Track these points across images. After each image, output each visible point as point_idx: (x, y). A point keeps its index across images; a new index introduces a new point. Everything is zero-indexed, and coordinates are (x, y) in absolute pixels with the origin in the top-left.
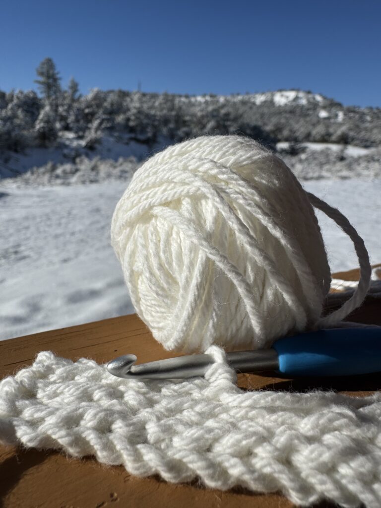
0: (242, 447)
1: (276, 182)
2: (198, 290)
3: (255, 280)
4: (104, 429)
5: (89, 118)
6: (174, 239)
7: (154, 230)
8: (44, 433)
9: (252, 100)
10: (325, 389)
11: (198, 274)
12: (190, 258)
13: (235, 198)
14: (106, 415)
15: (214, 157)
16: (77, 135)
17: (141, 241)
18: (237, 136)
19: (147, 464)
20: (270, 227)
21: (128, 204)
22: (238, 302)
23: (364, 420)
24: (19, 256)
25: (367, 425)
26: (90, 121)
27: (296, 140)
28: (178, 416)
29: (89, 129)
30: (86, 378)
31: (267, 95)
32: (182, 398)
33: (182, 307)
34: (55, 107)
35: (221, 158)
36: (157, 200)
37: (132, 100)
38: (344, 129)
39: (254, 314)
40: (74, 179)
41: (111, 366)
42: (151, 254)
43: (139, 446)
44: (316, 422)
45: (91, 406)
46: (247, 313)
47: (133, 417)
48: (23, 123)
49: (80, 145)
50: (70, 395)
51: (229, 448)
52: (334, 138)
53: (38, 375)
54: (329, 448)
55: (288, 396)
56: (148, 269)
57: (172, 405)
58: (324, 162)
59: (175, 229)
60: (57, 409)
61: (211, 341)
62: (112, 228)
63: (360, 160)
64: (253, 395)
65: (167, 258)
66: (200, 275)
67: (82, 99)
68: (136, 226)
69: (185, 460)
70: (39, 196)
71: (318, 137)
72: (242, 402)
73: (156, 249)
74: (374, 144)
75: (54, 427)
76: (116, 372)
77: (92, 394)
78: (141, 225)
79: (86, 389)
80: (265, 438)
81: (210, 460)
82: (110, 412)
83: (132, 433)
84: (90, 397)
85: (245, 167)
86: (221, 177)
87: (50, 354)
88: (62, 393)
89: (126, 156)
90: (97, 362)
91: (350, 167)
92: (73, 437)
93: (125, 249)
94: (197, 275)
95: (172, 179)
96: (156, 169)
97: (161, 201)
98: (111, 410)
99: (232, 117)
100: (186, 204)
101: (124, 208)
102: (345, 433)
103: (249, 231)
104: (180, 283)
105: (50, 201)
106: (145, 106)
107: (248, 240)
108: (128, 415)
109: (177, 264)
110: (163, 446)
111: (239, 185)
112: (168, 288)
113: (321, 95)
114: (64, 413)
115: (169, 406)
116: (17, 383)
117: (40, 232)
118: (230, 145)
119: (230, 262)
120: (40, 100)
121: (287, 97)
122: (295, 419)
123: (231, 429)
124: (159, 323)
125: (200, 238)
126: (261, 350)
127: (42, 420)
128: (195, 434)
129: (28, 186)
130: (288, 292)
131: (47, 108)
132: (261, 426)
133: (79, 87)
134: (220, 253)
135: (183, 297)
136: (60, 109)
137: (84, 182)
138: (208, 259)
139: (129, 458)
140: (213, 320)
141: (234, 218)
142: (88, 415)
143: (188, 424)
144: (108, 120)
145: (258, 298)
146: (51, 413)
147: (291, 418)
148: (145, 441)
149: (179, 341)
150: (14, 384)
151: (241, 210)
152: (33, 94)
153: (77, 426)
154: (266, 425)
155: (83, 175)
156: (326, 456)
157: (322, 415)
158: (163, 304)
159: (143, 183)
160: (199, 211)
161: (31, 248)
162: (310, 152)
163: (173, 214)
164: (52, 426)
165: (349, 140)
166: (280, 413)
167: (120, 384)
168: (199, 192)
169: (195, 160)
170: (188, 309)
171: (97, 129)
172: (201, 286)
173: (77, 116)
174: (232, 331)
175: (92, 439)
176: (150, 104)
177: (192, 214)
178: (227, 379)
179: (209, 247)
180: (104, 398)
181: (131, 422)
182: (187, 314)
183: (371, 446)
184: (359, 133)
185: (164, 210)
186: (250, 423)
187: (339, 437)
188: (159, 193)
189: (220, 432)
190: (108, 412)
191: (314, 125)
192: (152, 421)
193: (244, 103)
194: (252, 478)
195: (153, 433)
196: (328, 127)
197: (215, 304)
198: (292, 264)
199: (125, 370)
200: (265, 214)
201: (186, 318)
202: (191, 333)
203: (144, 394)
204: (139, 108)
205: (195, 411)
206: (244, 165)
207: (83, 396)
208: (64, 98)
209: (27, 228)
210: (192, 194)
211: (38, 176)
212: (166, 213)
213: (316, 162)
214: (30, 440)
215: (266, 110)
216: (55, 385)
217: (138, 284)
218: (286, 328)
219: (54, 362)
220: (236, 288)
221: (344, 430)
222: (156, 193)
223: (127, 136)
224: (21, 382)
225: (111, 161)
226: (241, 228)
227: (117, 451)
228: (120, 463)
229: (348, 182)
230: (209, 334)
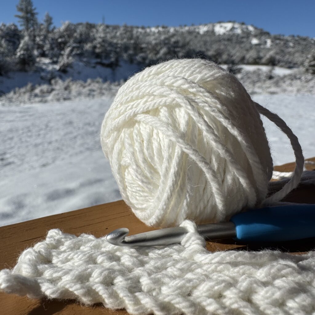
0: (215, 291)
1: (232, 94)
2: (176, 177)
3: (218, 168)
4: (108, 283)
5: (61, 46)
6: (154, 139)
7: (138, 132)
8: (63, 287)
9: (197, 30)
10: (273, 249)
11: (176, 165)
12: (169, 153)
13: (203, 106)
14: (110, 273)
15: (185, 75)
16: (52, 60)
17: (127, 141)
18: (200, 59)
19: (144, 306)
20: (229, 127)
21: (116, 113)
22: (205, 185)
23: (303, 269)
24: (5, 162)
25: (306, 273)
26: (63, 49)
27: (233, 63)
28: (164, 272)
29: (62, 55)
30: (89, 248)
31: (209, 26)
32: (166, 259)
33: (163, 190)
34: (33, 38)
35: (190, 76)
36: (140, 109)
37: (97, 31)
38: (271, 53)
39: (218, 194)
40: (50, 97)
41: (109, 237)
42: (136, 151)
43: (137, 294)
44: (268, 271)
45: (97, 267)
46: (213, 193)
47: (129, 274)
48: (6, 51)
49: (55, 69)
50: (79, 260)
51: (205, 292)
52: (264, 61)
53: (51, 246)
54: (279, 289)
55: (247, 254)
56: (135, 162)
57: (159, 264)
58: (256, 81)
59: (155, 131)
60: (71, 270)
61: (185, 217)
62: (101, 132)
63: (285, 78)
64: (220, 254)
65: (149, 154)
66: (177, 166)
67: (56, 31)
68: (122, 130)
69: (173, 302)
70: (20, 112)
71: (251, 60)
72: (212, 259)
73: (141, 147)
74: (296, 66)
75: (71, 283)
76: (114, 241)
77: (96, 258)
78: (126, 129)
79: (91, 255)
80: (231, 284)
81: (192, 301)
82: (111, 271)
83: (130, 285)
84: (95, 260)
85: (208, 82)
86: (191, 90)
87: (58, 231)
88: (72, 258)
89: (93, 78)
90: (95, 236)
91: (277, 84)
92: (86, 290)
93: (113, 148)
94: (174, 165)
95: (152, 93)
96: (137, 86)
97: (143, 110)
98: (112, 269)
99: (180, 44)
100: (163, 112)
101: (112, 116)
102: (290, 279)
103: (214, 131)
104: (160, 172)
105: (30, 116)
106: (109, 36)
107: (213, 138)
108: (126, 273)
109: (157, 158)
110: (154, 294)
111: (205, 96)
112: (151, 177)
113: (252, 25)
114: (77, 272)
115: (156, 265)
116: (36, 252)
117: (22, 142)
118: (196, 66)
119: (201, 154)
120: (21, 31)
121: (225, 28)
122: (252, 270)
123: (206, 279)
124: (142, 204)
125: (177, 137)
126: (222, 222)
127: (60, 278)
128: (179, 283)
129: (11, 104)
130: (243, 177)
131: (26, 38)
132: (227, 276)
133: (53, 21)
134: (193, 148)
135: (164, 183)
136: (38, 39)
137: (58, 100)
138: (183, 153)
139: (130, 302)
140: (187, 200)
141: (203, 121)
142: (95, 273)
143: (172, 277)
144: (78, 48)
145: (221, 182)
146: (66, 273)
147: (250, 269)
148: (140, 290)
149: (160, 217)
150: (34, 253)
151: (207, 116)
152: (14, 26)
153: (87, 282)
154: (231, 275)
155: (58, 94)
156: (278, 295)
157: (273, 266)
158: (146, 189)
159: (128, 96)
160: (174, 116)
161: (15, 156)
162: (244, 72)
163: (154, 119)
164: (69, 282)
165: (276, 63)
166: (241, 267)
167: (116, 251)
168: (174, 102)
169: (170, 78)
170: (168, 192)
171: (69, 56)
172: (177, 174)
173: (51, 45)
174: (200, 208)
175: (101, 290)
176: (113, 34)
177: (169, 118)
178: (199, 244)
179: (184, 144)
180: (106, 261)
181: (128, 277)
182: (167, 195)
183: (310, 287)
184: (283, 56)
185: (146, 117)
186: (220, 275)
187: (286, 281)
188: (141, 103)
189: (197, 281)
190: (111, 270)
191: (247, 50)
192: (145, 276)
193: (190, 33)
194: (224, 312)
195: (146, 284)
196: (259, 52)
197: (188, 187)
198: (245, 155)
199: (121, 240)
200: (226, 118)
201: (166, 199)
202: (169, 211)
203: (136, 257)
204: (104, 37)
205: (176, 268)
206: (208, 81)
207: (89, 260)
208: (41, 30)
209: (11, 139)
210: (168, 104)
211: (20, 95)
212: (148, 119)
213: (249, 80)
214: (53, 293)
215: (208, 39)
216: (66, 253)
217: (125, 175)
218: (241, 206)
219: (63, 236)
220: (205, 175)
221: (289, 276)
222: (138, 104)
223: (94, 61)
224: (39, 252)
225: (81, 82)
226: (208, 129)
227: (120, 298)
228: (123, 307)
229: (275, 96)
230: (183, 211)
